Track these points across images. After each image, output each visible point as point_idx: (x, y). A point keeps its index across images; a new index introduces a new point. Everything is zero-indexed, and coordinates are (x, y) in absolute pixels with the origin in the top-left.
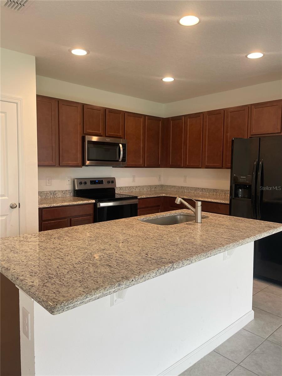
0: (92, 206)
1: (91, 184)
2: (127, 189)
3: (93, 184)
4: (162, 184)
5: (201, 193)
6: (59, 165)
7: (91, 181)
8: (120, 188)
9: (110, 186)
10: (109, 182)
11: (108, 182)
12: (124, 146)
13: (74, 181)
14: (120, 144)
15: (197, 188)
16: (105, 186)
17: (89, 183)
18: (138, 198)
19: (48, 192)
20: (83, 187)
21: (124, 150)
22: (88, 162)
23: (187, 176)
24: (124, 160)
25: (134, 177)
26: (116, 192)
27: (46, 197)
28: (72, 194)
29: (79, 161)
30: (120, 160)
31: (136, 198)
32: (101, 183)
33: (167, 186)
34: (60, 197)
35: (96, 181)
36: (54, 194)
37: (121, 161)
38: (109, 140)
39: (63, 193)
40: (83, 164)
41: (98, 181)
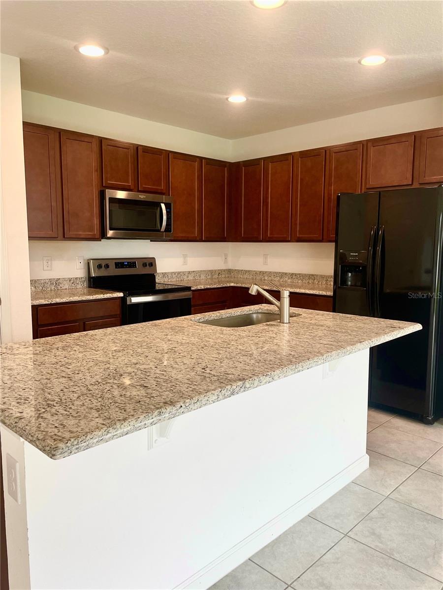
0: (118, 302)
1: (116, 268)
2: (174, 276)
3: (119, 268)
4: (230, 268)
5: (289, 280)
6: (64, 237)
7: (115, 263)
8: (164, 274)
9: (147, 271)
10: (145, 265)
11: (143, 264)
12: (168, 206)
13: (88, 263)
14: (162, 203)
15: (283, 273)
16: (139, 270)
17: (112, 265)
18: (192, 289)
19: (47, 281)
20: (103, 273)
21: (168, 213)
22: (110, 233)
23: (268, 255)
24: (168, 229)
25: (185, 256)
26: (157, 281)
27: (44, 289)
28: (85, 283)
29: (96, 231)
30: (163, 229)
31: (188, 289)
32: (133, 266)
33: (238, 271)
34: (66, 289)
35: (124, 263)
36: (56, 284)
37: (164, 231)
38: (145, 197)
39: (72, 282)
40: (103, 236)
41: (128, 262)
